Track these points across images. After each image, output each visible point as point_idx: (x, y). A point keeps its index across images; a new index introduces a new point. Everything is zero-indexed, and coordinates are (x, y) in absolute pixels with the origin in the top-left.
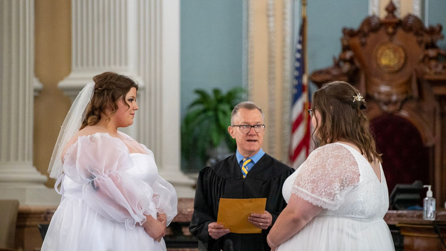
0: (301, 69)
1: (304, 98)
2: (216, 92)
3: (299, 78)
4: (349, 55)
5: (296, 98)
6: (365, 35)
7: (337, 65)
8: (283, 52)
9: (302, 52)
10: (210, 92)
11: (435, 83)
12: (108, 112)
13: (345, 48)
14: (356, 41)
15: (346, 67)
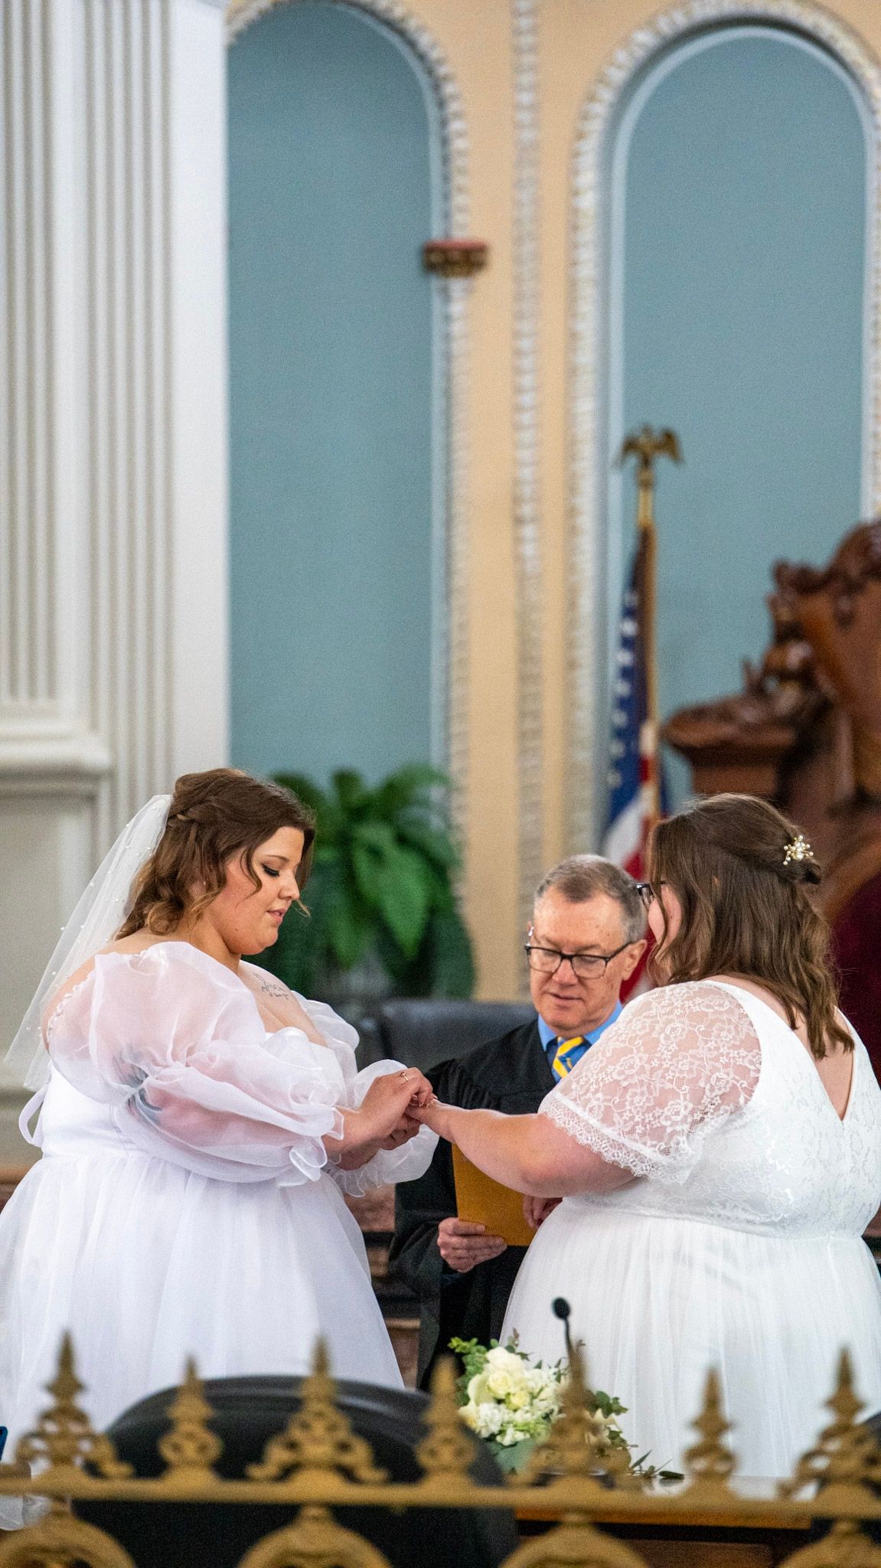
0: (636, 705)
1: (646, 801)
2: (344, 780)
3: (628, 734)
4: (796, 654)
5: (618, 802)
6: (853, 588)
7: (757, 690)
8: (570, 644)
9: (637, 644)
10: (322, 781)
12: (197, 891)
13: (785, 634)
14: (821, 607)
15: (788, 698)
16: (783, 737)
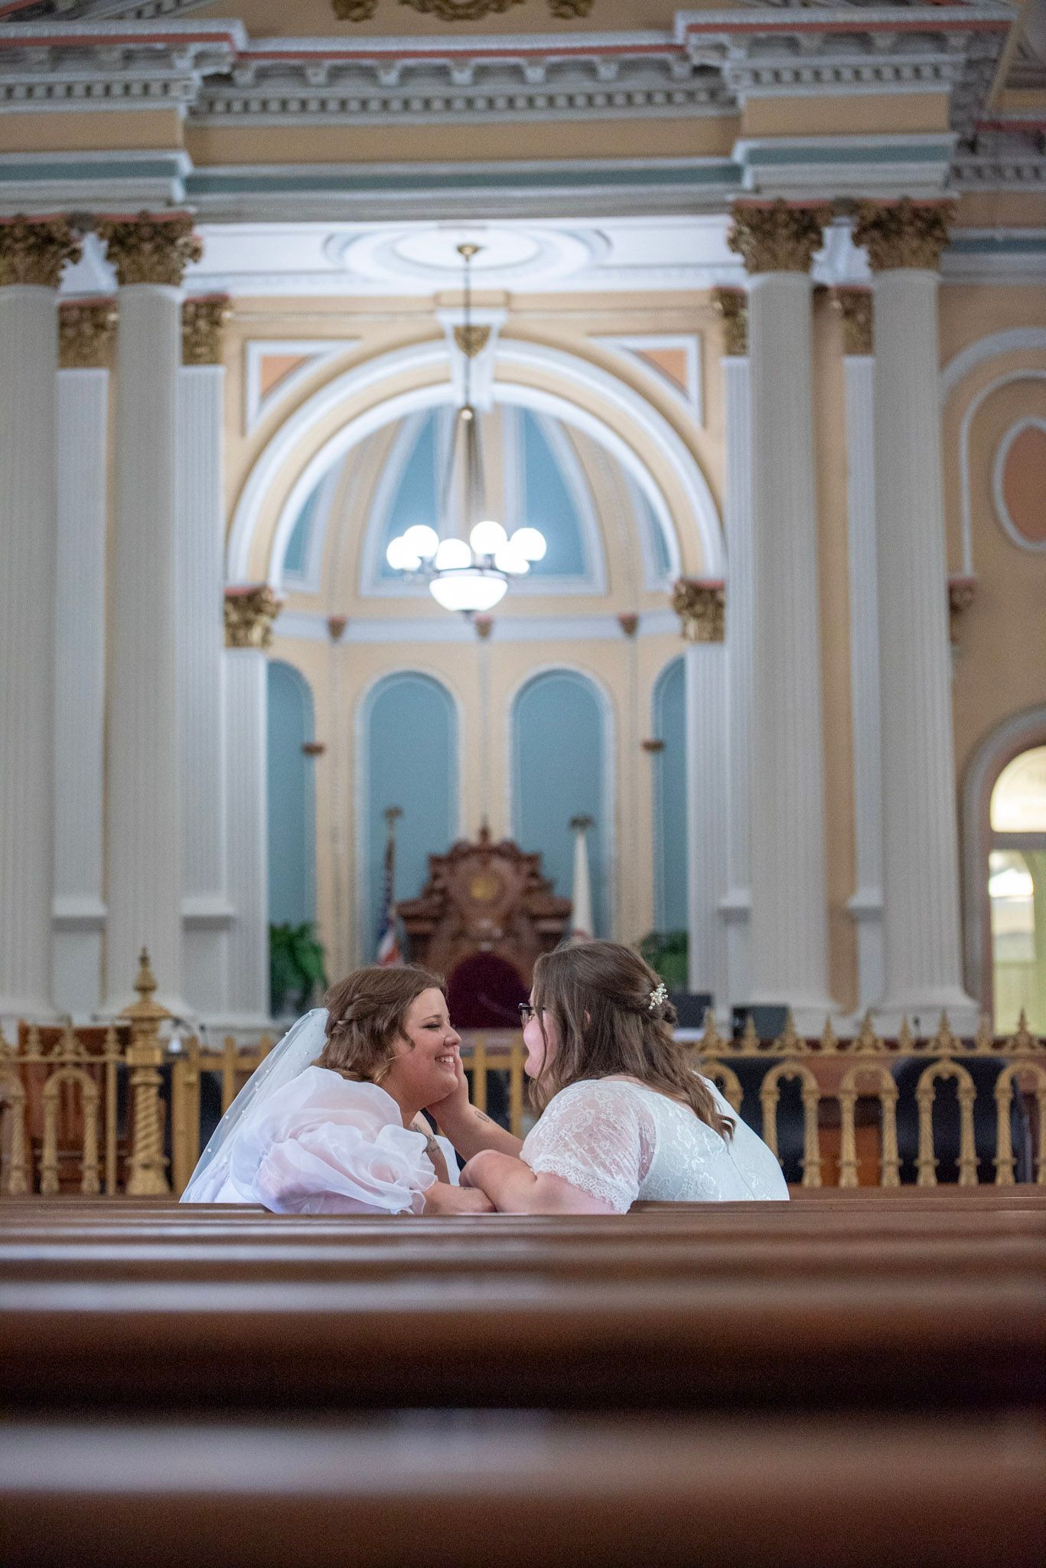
1: (391, 934)
2: (288, 926)
3: (385, 910)
4: (437, 884)
6: (455, 862)
7: (426, 896)
11: (535, 918)
13: (433, 877)
15: (437, 899)
16: (436, 912)
